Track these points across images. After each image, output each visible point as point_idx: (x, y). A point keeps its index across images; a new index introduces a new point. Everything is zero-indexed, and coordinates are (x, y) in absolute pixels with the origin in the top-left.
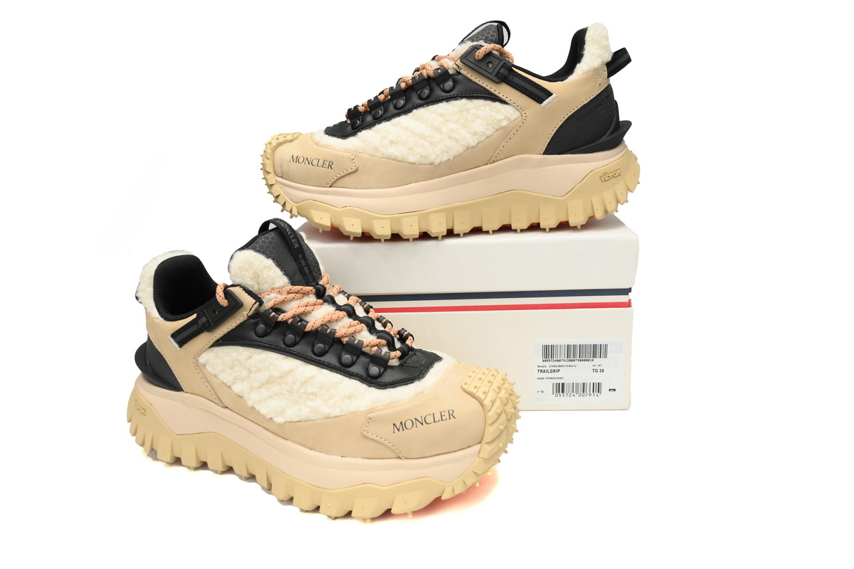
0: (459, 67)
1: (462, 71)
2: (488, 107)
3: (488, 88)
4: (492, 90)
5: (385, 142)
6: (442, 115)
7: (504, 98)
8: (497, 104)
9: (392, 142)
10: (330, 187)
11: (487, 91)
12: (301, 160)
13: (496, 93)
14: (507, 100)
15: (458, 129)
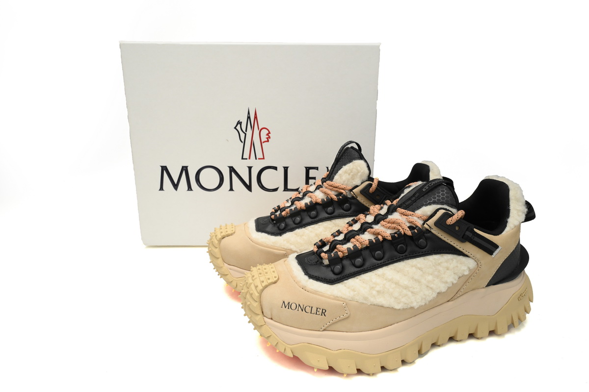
0: (430, 227)
1: (432, 231)
2: (455, 261)
3: (455, 245)
4: (458, 247)
5: (374, 292)
6: (420, 269)
7: (466, 253)
8: (461, 258)
9: (379, 292)
10: (324, 330)
11: (454, 247)
12: (293, 306)
13: (461, 249)
14: (469, 254)
15: (434, 280)
